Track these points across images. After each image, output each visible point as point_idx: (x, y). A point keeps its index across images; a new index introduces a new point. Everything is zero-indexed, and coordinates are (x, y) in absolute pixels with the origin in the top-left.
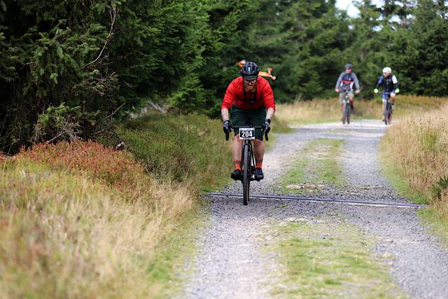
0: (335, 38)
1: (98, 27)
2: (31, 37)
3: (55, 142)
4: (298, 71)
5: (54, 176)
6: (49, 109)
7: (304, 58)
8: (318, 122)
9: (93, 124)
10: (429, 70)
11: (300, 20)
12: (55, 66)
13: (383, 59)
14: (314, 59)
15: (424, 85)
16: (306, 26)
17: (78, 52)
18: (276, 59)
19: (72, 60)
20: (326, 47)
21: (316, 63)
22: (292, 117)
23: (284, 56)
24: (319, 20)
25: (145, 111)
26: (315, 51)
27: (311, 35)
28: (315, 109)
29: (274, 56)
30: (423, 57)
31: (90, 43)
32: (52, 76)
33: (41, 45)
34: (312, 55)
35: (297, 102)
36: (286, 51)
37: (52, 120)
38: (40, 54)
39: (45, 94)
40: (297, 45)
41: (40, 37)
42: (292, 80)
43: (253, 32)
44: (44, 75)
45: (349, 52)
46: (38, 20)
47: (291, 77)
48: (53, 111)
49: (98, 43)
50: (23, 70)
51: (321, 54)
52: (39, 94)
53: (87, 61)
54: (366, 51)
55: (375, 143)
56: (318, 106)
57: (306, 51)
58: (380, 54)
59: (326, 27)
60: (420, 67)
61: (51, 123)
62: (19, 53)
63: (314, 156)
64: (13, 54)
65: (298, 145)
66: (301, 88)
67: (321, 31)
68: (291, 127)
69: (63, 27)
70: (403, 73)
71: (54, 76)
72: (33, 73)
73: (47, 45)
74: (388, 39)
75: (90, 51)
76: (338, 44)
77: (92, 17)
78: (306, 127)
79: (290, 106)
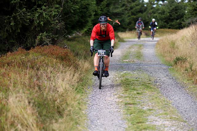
0: (140, 9)
1: (58, 6)
2: (34, 9)
3: (43, 46)
4: (127, 20)
5: (43, 58)
6: (40, 34)
7: (129, 16)
8: (134, 38)
9: (56, 39)
10: (172, 20)
11: (128, 3)
12: (43, 19)
13: (156, 16)
14: (132, 16)
15: (171, 25)
16: (130, 5)
17: (51, 15)
18: (120, 17)
19: (49, 17)
20: (137, 12)
21: (133, 18)
22: (125, 37)
23: (122, 16)
24: (134, 3)
25: (74, 35)
26: (133, 14)
27: (131, 8)
28: (133, 33)
29: (119, 16)
30: (171, 16)
31: (55, 12)
32: (41, 23)
33: (38, 12)
34: (132, 15)
35: (127, 32)
36: (123, 14)
37: (42, 38)
38: (37, 15)
39: (39, 29)
40: (127, 12)
41: (38, 10)
42: (125, 24)
43: (111, 7)
44: (39, 23)
45: (145, 14)
46: (37, 4)
47: (124, 23)
48: (42, 35)
49: (58, 12)
50: (32, 21)
51: (135, 15)
52: (37, 29)
53: (54, 18)
54: (150, 14)
55: (154, 45)
56: (134, 33)
57: (130, 14)
58: (155, 15)
59: (137, 5)
60: (169, 19)
61: (41, 39)
62: (30, 15)
63: (133, 50)
64: (28, 15)
65: (127, 46)
66: (128, 27)
67: (135, 7)
68: (125, 40)
69: (45, 6)
70: (163, 21)
71: (42, 23)
72: (35, 22)
73: (40, 12)
74: (158, 10)
75: (55, 14)
76: (141, 11)
77: (56, 3)
78: (130, 40)
79: (124, 33)
